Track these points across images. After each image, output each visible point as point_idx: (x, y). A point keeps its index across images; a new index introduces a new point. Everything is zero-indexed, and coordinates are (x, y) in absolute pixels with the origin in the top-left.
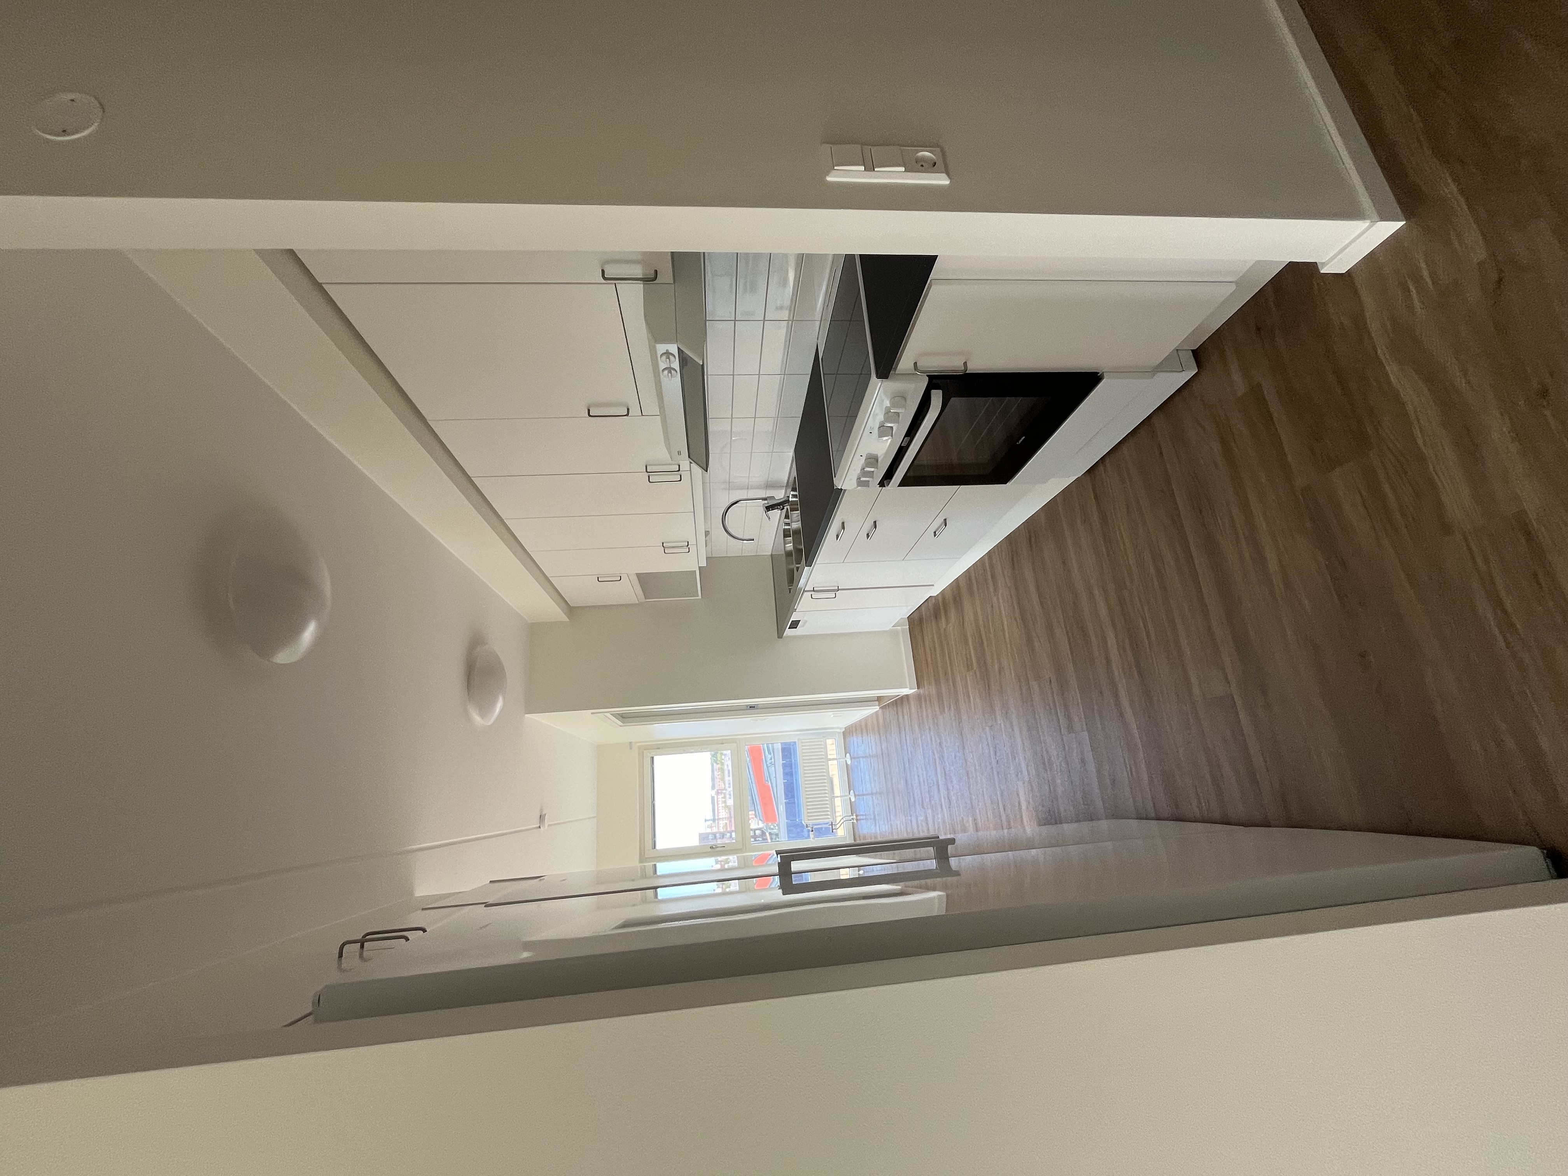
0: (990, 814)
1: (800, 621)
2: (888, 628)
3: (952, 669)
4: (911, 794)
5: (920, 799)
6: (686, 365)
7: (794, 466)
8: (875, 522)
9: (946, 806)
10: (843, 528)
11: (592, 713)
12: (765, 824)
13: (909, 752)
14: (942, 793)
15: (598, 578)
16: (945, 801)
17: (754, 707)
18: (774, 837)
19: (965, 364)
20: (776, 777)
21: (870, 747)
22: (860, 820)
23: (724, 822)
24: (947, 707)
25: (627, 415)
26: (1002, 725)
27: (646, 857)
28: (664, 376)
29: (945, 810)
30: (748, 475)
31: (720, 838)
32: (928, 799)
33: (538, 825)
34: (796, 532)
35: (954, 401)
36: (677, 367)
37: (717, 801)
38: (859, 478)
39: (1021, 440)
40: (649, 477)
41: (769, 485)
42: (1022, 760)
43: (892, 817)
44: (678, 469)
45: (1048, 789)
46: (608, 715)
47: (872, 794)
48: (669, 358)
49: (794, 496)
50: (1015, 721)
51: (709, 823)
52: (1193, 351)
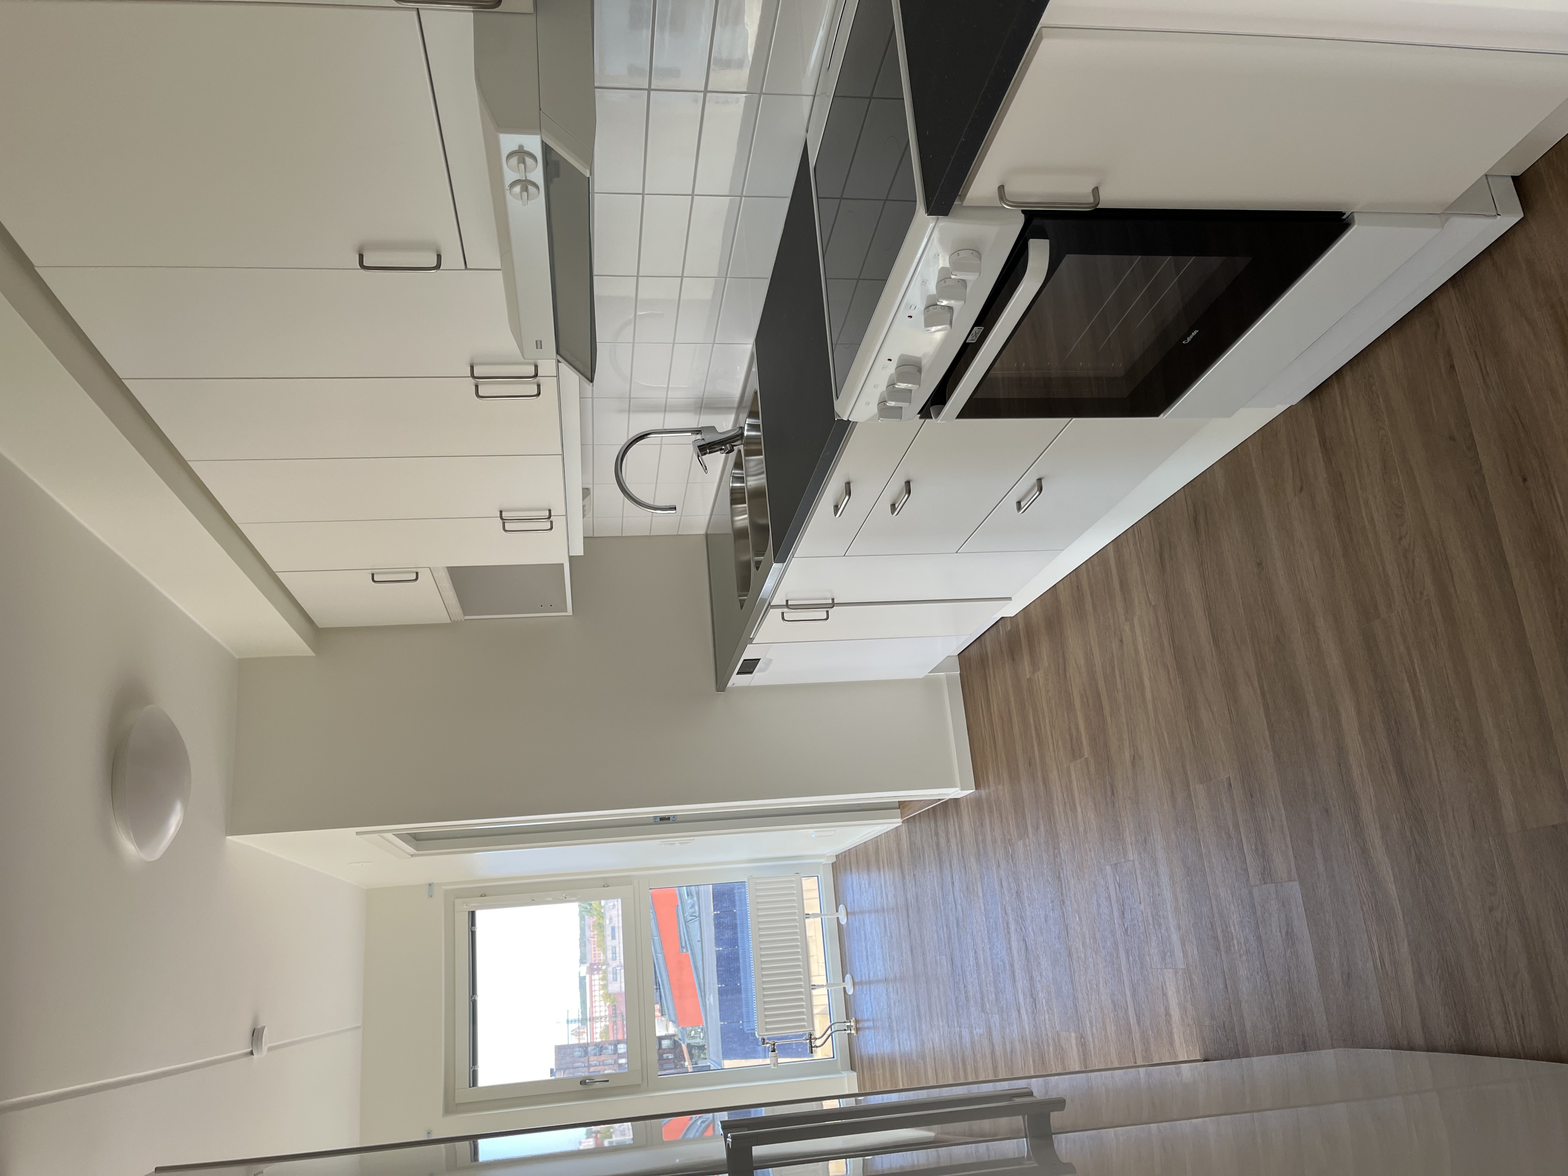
0: (1111, 1029)
1: (759, 660)
2: (922, 673)
3: (1042, 757)
4: (962, 986)
5: (978, 995)
6: (558, 175)
7: (755, 369)
8: (908, 483)
9: (1027, 1010)
10: (848, 492)
11: (357, 833)
12: (680, 1028)
13: (959, 907)
14: (1019, 985)
15: (373, 575)
16: (1025, 999)
17: (669, 819)
18: (695, 1052)
19: (1096, 190)
20: (701, 941)
21: (884, 896)
22: (864, 1028)
23: (603, 1024)
24: (1032, 826)
25: (438, 267)
26: (1137, 863)
27: (456, 1102)
28: (514, 201)
29: (1024, 1017)
30: (666, 386)
31: (595, 1055)
32: (994, 996)
33: (250, 1050)
34: (756, 494)
35: (1070, 261)
36: (540, 181)
37: (591, 986)
38: (882, 402)
39: (1191, 337)
40: (477, 387)
41: (704, 405)
42: (1173, 930)
43: (924, 1026)
44: (533, 374)
45: (1221, 986)
46: (390, 836)
47: (886, 980)
48: (524, 162)
49: (753, 427)
50: (1160, 854)
51: (575, 1026)
52: (1514, 178)
